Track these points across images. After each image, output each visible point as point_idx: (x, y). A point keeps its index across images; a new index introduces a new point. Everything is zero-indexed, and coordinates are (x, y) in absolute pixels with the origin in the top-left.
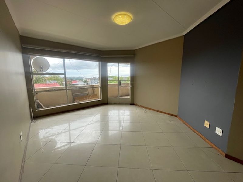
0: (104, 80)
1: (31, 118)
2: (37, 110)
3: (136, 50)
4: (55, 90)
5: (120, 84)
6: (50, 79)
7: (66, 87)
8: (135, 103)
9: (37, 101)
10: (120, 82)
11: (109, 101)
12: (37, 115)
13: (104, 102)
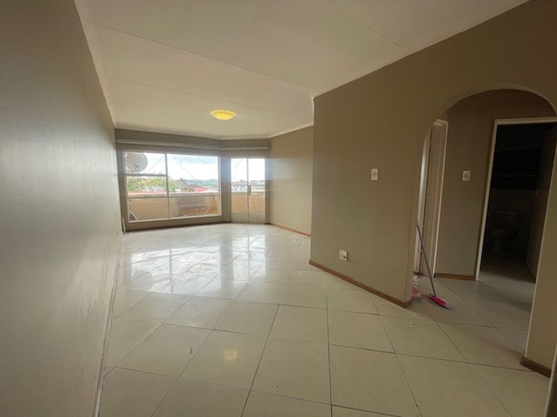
0: (225, 184)
1: (123, 230)
2: (130, 222)
3: (272, 138)
4: (152, 197)
5: (249, 192)
6: (152, 183)
7: (168, 194)
8: (271, 222)
9: (129, 212)
10: (249, 188)
11: (233, 218)
12: (129, 229)
13: (225, 219)
